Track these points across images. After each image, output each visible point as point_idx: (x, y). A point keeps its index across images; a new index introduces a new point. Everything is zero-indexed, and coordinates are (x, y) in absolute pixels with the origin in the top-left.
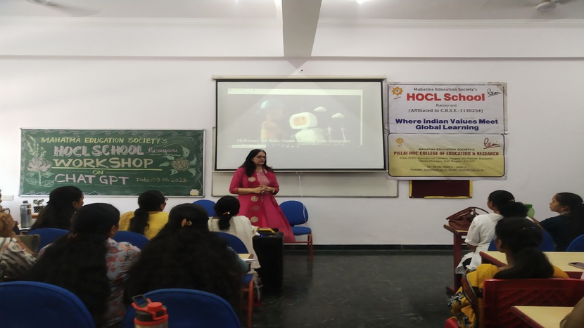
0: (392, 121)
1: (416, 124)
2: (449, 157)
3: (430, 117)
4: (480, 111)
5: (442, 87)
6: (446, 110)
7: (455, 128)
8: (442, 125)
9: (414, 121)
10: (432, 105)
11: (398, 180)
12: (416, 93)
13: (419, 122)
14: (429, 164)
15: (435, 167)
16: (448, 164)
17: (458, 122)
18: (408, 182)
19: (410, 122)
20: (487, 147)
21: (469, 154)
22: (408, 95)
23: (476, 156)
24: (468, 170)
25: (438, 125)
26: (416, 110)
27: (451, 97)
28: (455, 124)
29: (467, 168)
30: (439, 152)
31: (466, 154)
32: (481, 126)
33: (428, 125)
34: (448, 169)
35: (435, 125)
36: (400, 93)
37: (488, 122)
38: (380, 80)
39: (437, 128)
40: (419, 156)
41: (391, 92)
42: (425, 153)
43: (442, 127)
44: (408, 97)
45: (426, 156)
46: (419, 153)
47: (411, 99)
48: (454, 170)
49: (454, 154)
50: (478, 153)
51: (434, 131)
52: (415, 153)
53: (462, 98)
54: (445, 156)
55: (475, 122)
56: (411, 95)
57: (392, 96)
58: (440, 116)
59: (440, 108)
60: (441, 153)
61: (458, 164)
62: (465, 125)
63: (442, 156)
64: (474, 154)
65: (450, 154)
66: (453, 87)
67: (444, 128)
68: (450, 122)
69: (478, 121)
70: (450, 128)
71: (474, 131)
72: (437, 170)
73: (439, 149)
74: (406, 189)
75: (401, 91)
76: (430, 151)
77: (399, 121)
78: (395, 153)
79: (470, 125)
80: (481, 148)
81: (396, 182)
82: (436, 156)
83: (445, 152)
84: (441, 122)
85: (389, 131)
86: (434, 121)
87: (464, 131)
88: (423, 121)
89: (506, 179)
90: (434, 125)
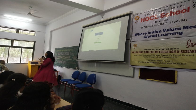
1: (144, 35)
2: (160, 54)
3: (151, 30)
4: (184, 20)
5: (161, 10)
6: (161, 24)
7: (166, 35)
8: (158, 34)
9: (143, 33)
11: (134, 68)
12: (146, 17)
13: (146, 34)
14: (148, 58)
15: (152, 60)
16: (159, 59)
17: (168, 30)
18: (139, 69)
19: (141, 34)
20: (189, 47)
21: (175, 52)
22: (142, 19)
23: (180, 53)
24: (174, 63)
25: (155, 34)
26: (145, 27)
28: (166, 32)
29: (174, 62)
30: (155, 51)
31: (172, 52)
32: (185, 31)
33: (150, 35)
34: (160, 62)
36: (138, 19)
37: (191, 27)
38: (129, 14)
39: (155, 36)
40: (144, 54)
41: (134, 19)
42: (147, 52)
43: (158, 35)
45: (147, 54)
46: (143, 52)
48: (164, 63)
49: (164, 52)
50: (182, 51)
51: (153, 38)
52: (142, 52)
54: (158, 53)
55: (180, 29)
57: (135, 21)
58: (157, 29)
59: (157, 23)
60: (156, 52)
61: (167, 59)
62: (172, 32)
63: (156, 54)
64: (178, 52)
65: (162, 52)
66: (167, 8)
67: (159, 36)
68: (162, 31)
69: (182, 28)
70: (162, 35)
71: (179, 35)
72: (153, 63)
73: (155, 49)
74: (138, 73)
75: (139, 17)
76: (149, 51)
77: (136, 35)
78: (133, 52)
79: (175, 31)
80: (184, 47)
81: (132, 69)
82: (153, 54)
83: (159, 51)
84: (157, 32)
85: (131, 40)
86: (154, 32)
87: (173, 36)
88: (147, 33)
90: (153, 34)
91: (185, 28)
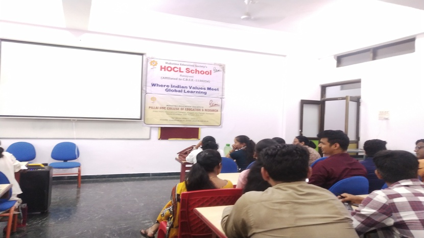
0: (149, 84)
1: (166, 88)
2: (187, 111)
3: (176, 83)
4: (208, 82)
5: (185, 63)
6: (187, 80)
7: (192, 92)
8: (183, 89)
9: (165, 86)
10: (177, 75)
11: (151, 127)
12: (167, 65)
13: (168, 86)
14: (173, 116)
15: (177, 118)
16: (185, 117)
17: (194, 88)
18: (157, 129)
19: (161, 86)
20: (211, 106)
21: (200, 110)
22: (161, 66)
23: (204, 112)
24: (198, 121)
25: (180, 89)
26: (166, 78)
27: (190, 70)
28: (192, 90)
30: (180, 108)
31: (198, 110)
32: (208, 92)
33: (174, 89)
34: (185, 120)
35: (178, 89)
36: (156, 65)
37: (213, 89)
38: (142, 54)
39: (180, 91)
40: (166, 110)
41: (149, 64)
42: (170, 109)
43: (183, 91)
44: (161, 68)
45: (171, 111)
46: (166, 108)
47: (163, 70)
48: (190, 121)
49: (190, 110)
50: (205, 110)
51: (178, 93)
52: (164, 108)
53: (197, 72)
54: (184, 111)
55: (205, 89)
56: (163, 67)
57: (150, 67)
58: (183, 83)
59: (182, 78)
60: (182, 109)
61: (192, 117)
62: (198, 90)
63: (182, 111)
64: (203, 110)
65: (188, 109)
66: (192, 64)
67: (184, 92)
68: (188, 88)
69: (206, 89)
70: (188, 92)
71: (203, 95)
72: (178, 121)
73: (181, 106)
74: (156, 133)
75: (157, 64)
76: (174, 107)
77: (153, 85)
78: (150, 107)
79: (202, 91)
80: (207, 106)
81: (149, 129)
82: (178, 111)
83: (185, 108)
84: (183, 87)
85: (146, 91)
86: (178, 87)
87: (198, 94)
88: (170, 86)
89: (221, 127)
91: (209, 89)
